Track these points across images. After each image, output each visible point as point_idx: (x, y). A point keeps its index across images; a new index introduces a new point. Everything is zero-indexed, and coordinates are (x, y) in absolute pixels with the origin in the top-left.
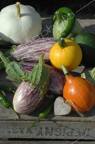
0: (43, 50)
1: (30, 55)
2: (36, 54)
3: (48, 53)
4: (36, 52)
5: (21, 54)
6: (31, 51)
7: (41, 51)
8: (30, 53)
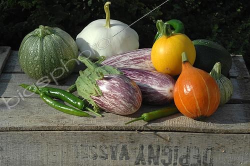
0: (143, 58)
1: (125, 64)
2: (132, 62)
3: (150, 62)
4: (133, 60)
5: (112, 63)
6: (125, 59)
7: (139, 58)
8: (125, 62)
